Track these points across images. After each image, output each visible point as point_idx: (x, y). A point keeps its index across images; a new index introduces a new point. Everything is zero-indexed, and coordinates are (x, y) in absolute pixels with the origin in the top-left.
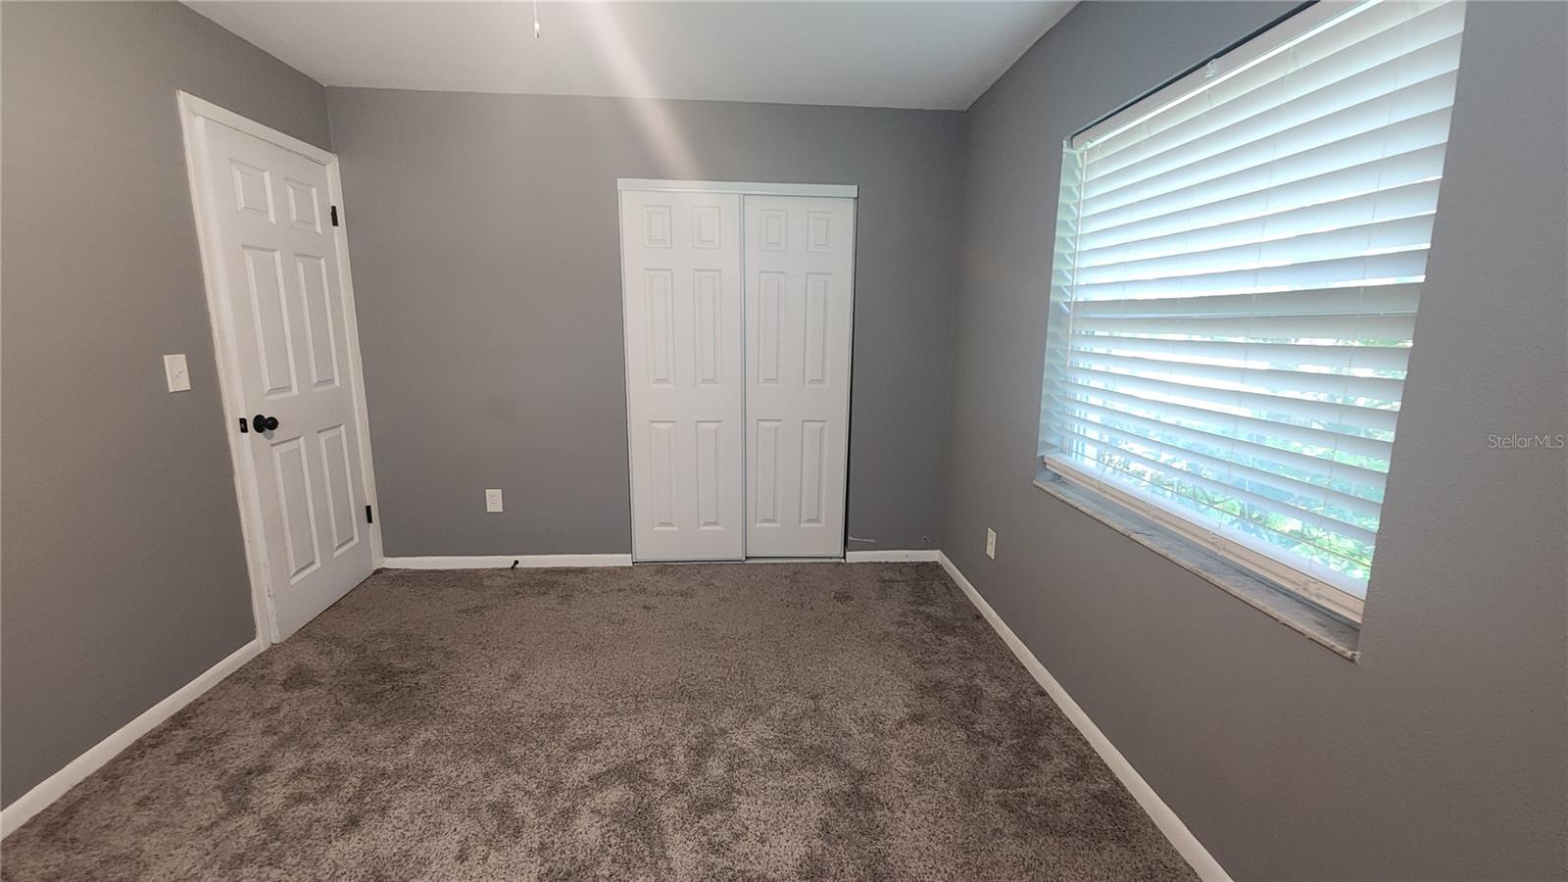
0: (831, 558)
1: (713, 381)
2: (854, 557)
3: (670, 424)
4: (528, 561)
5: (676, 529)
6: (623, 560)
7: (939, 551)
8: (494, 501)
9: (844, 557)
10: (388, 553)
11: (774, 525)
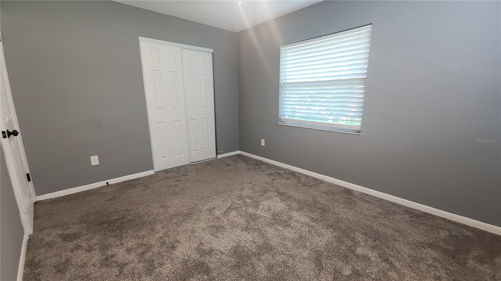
0: (213, 158)
1: (177, 108)
2: (219, 156)
3: (164, 123)
4: (112, 181)
5: (168, 158)
6: (151, 172)
7: (239, 151)
8: (95, 160)
9: (216, 157)
10: (38, 194)
11: (197, 151)
